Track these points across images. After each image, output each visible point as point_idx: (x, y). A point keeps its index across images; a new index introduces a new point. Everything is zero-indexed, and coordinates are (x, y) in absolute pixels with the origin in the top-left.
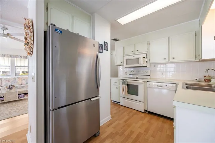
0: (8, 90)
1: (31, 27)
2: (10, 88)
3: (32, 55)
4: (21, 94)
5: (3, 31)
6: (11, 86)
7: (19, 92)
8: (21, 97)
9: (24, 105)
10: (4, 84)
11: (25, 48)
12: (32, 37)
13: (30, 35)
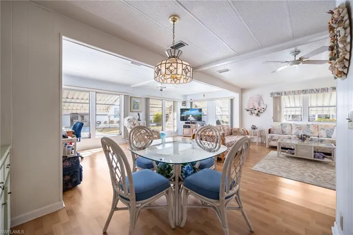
0: (300, 140)
1: (346, 17)
2: (303, 138)
3: (346, 74)
4: (318, 152)
5: (294, 57)
6: (304, 135)
7: (315, 147)
8: (318, 158)
9: (324, 172)
10: (294, 131)
11: (331, 66)
12: (349, 36)
13: (342, 35)
